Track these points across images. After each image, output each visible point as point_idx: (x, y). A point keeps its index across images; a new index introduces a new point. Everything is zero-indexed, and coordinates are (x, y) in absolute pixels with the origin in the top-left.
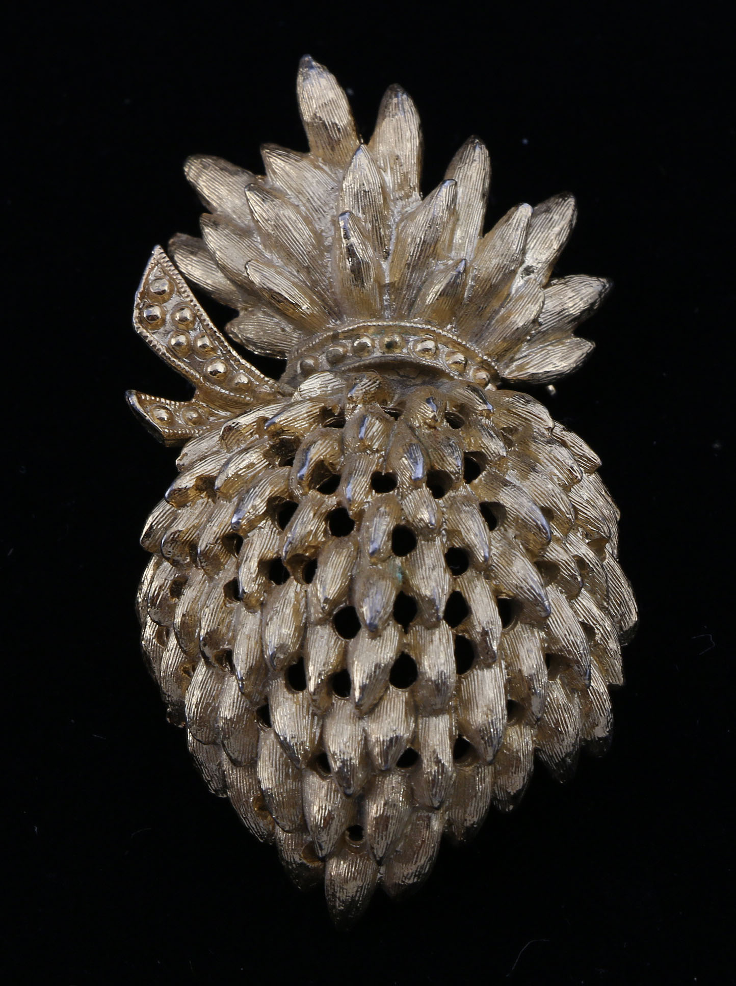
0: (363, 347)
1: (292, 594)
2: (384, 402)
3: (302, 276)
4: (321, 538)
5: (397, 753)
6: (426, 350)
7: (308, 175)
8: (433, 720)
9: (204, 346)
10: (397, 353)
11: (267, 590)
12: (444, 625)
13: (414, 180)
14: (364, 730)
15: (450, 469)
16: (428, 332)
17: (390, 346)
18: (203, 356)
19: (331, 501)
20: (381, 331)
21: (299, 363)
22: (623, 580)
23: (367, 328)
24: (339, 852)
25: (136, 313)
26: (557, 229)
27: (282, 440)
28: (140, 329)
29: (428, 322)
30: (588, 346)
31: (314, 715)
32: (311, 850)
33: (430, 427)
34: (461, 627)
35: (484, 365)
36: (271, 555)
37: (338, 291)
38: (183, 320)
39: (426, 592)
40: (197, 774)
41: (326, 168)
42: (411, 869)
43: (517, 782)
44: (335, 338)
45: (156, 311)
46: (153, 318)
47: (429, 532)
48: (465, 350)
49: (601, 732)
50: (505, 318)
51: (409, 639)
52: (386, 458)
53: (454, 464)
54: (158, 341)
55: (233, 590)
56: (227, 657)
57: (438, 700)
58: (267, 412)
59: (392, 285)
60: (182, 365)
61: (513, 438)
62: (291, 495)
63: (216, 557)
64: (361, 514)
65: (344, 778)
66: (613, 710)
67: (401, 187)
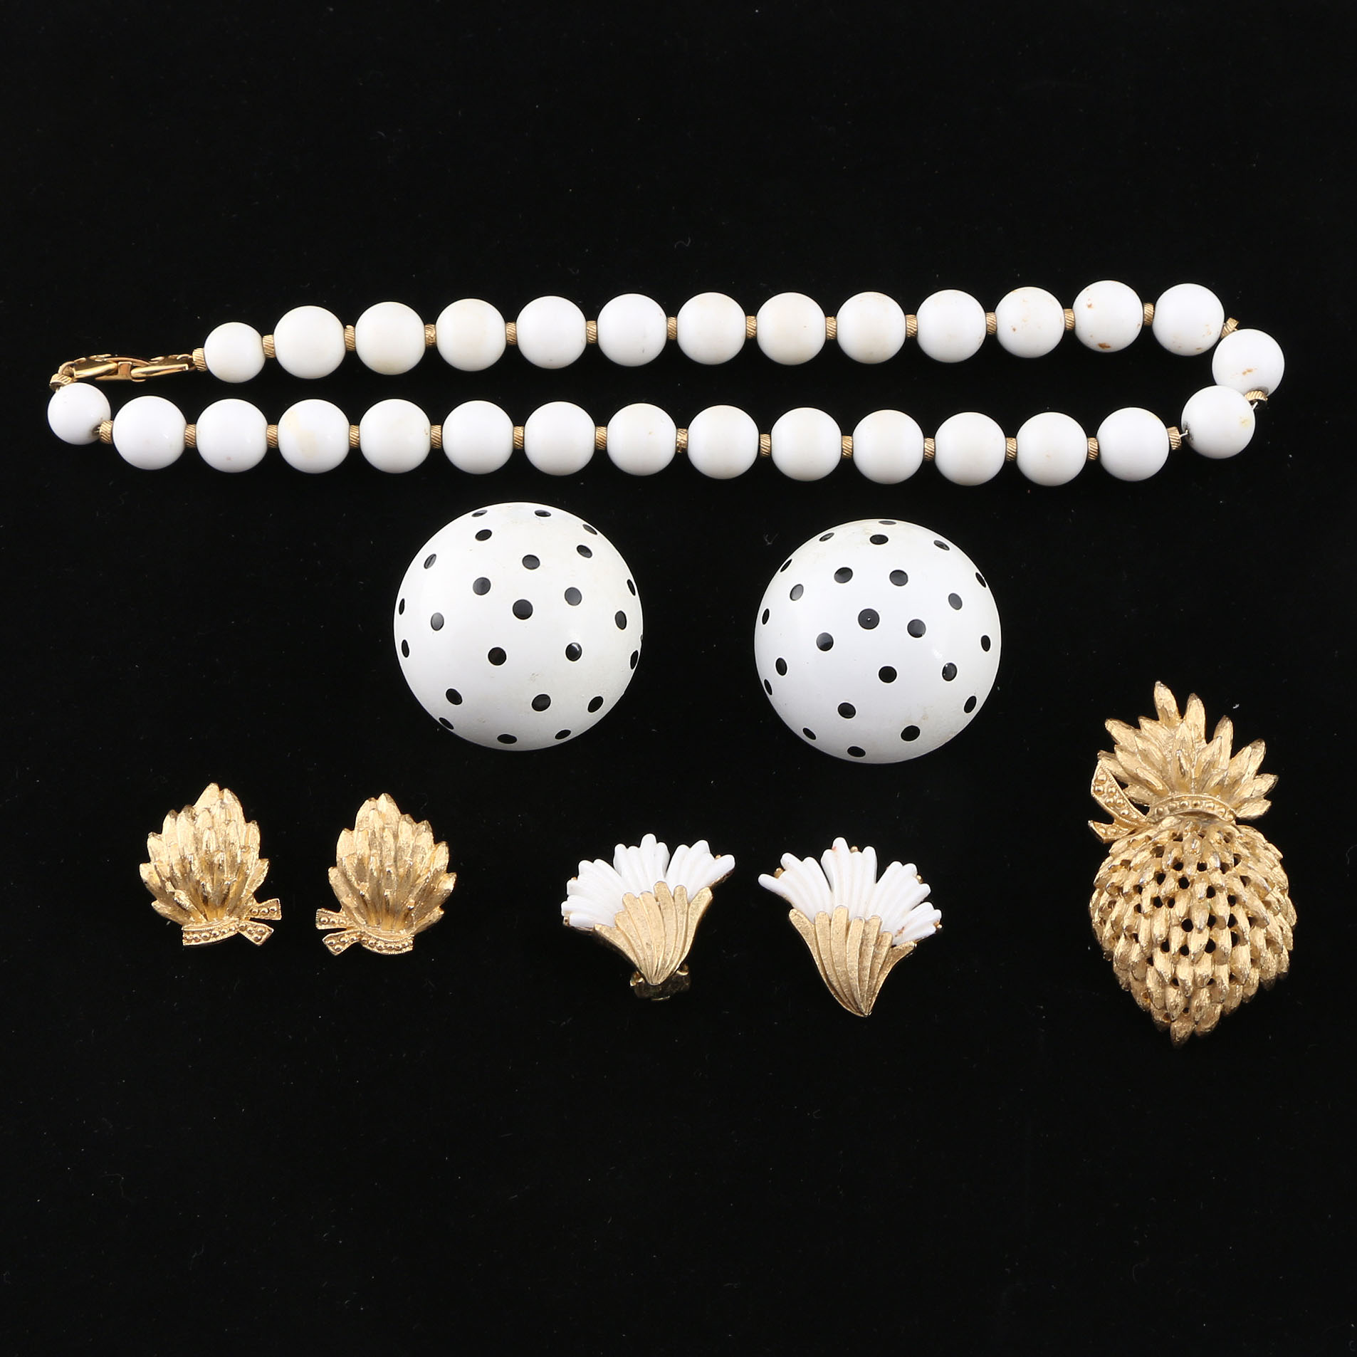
0: (1184, 805)
1: (1164, 912)
2: (1197, 831)
3: (1159, 774)
4: (1176, 890)
5: (1207, 980)
6: (1209, 807)
7: (1160, 731)
8: (1221, 967)
9: (1120, 803)
10: (1198, 808)
11: (1153, 910)
12: (1227, 928)
13: (1203, 735)
14: (1194, 970)
15: (1229, 862)
16: (1209, 799)
17: (1196, 805)
18: (1120, 807)
19: (1180, 874)
20: (1191, 798)
21: (1156, 809)
22: (1292, 906)
23: (1185, 797)
24: (1180, 1018)
25: (1092, 788)
26: (1259, 756)
27: (1158, 847)
28: (1095, 796)
29: (1210, 795)
30: (1269, 804)
31: (1172, 962)
32: (1167, 1016)
33: (1219, 843)
34: (1233, 928)
35: (1231, 812)
36: (1155, 896)
37: (1173, 781)
38: (1111, 792)
39: (1221, 914)
40: (1117, 982)
41: (1166, 728)
42: (1209, 1026)
43: (1252, 992)
44: (1172, 800)
45: (1101, 788)
46: (1099, 791)
47: (1221, 889)
48: (1224, 806)
49: (1284, 970)
50: (1239, 794)
51: (1212, 933)
52: (1202, 856)
53: (1230, 860)
54: (1101, 800)
55: (1138, 908)
56: (1136, 937)
57: (1225, 959)
58: (1150, 833)
59: (1195, 779)
60: (1110, 810)
61: (1248, 846)
62: (1163, 870)
63: (1131, 895)
64: (1193, 881)
65: (1185, 990)
66: (1290, 962)
67: (1198, 738)
